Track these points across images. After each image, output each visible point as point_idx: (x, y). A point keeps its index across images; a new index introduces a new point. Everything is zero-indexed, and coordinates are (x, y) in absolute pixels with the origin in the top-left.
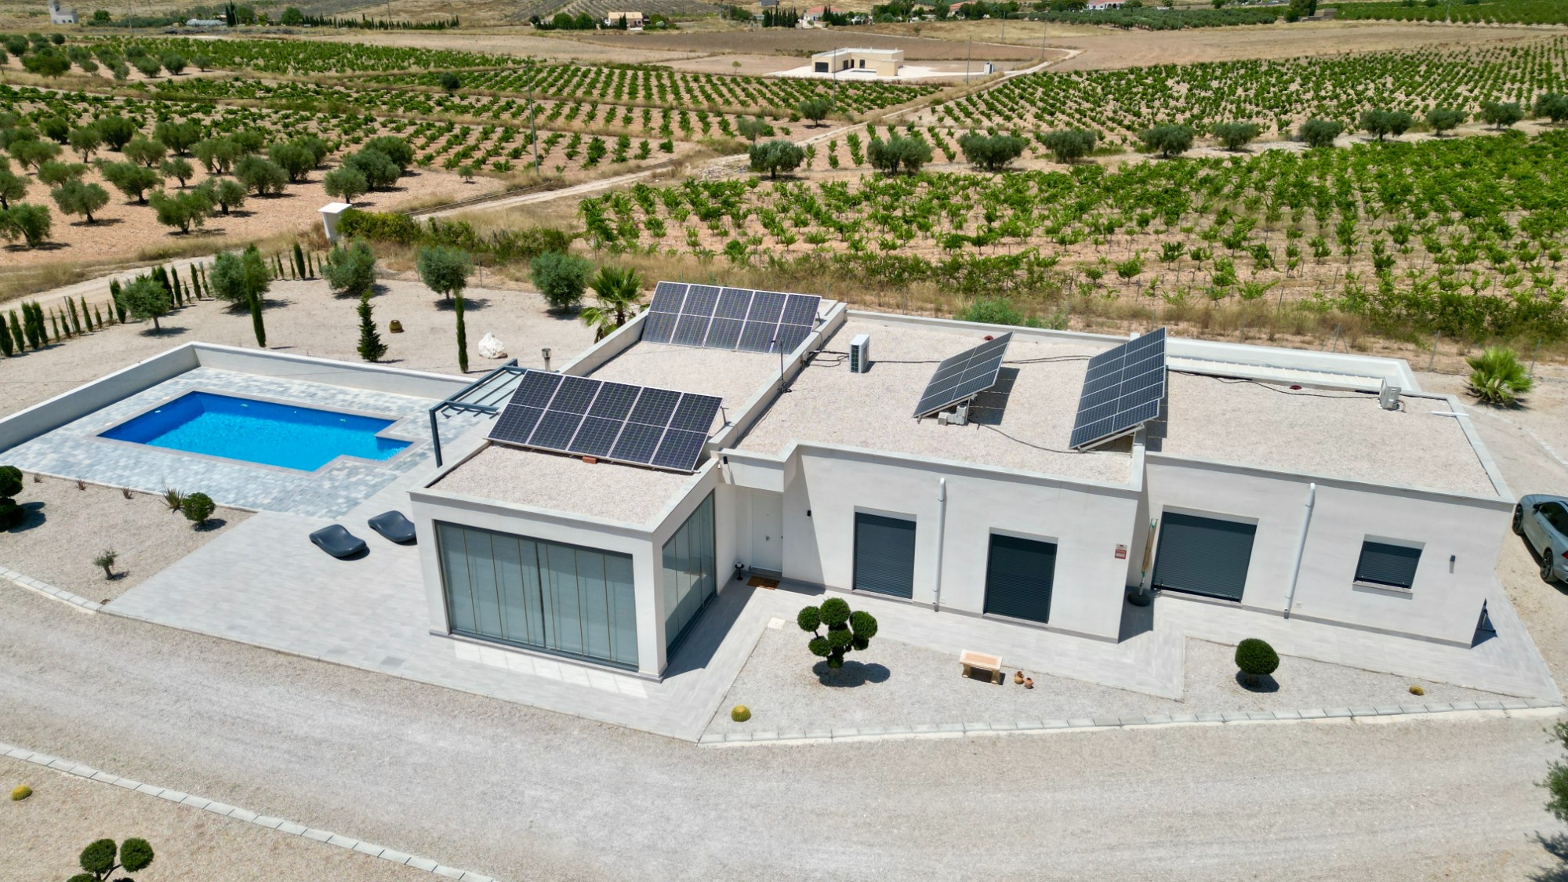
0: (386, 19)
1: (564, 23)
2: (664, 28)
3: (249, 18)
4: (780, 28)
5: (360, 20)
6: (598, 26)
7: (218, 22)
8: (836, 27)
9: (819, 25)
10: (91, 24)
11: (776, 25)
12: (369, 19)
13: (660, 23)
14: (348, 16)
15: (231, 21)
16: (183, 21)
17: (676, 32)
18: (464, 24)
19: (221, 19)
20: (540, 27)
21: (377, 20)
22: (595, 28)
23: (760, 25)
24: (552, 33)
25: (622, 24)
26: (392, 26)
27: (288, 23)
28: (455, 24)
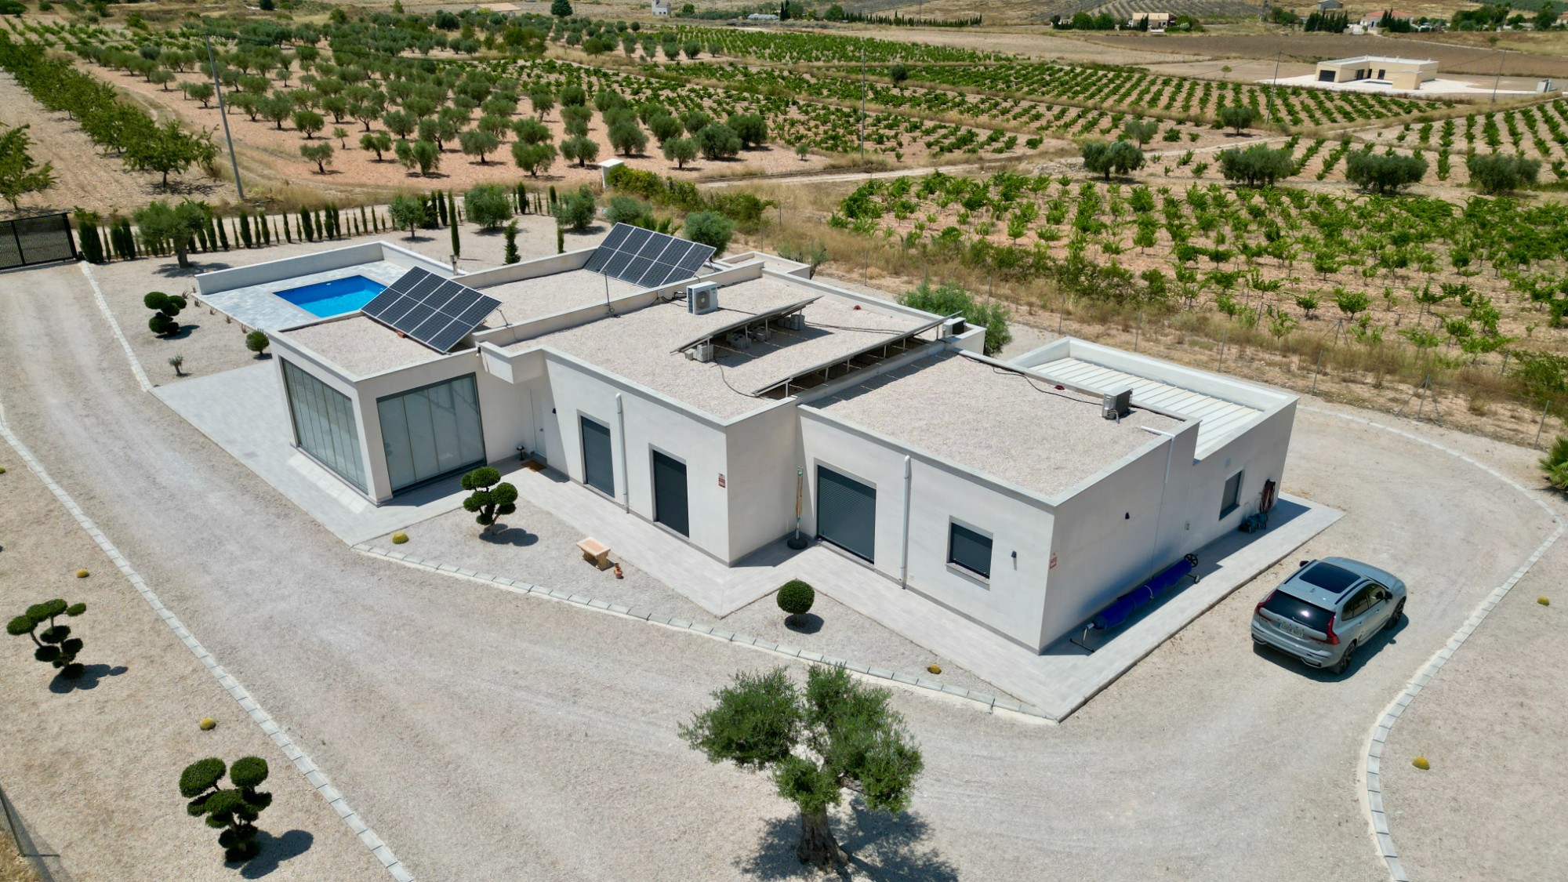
0: (916, 17)
1: (1084, 23)
2: (1187, 30)
3: (799, 15)
4: (1323, 33)
5: (892, 17)
6: (1117, 27)
7: (773, 16)
8: (1393, 34)
9: (1374, 32)
10: (678, 15)
11: (1319, 29)
12: (900, 16)
13: (1185, 25)
14: (883, 15)
15: (784, 16)
16: (746, 13)
17: (1200, 34)
18: (985, 22)
19: (777, 14)
20: (1057, 26)
21: (907, 17)
22: (1113, 28)
23: (1302, 29)
24: (1067, 33)
25: (1143, 25)
26: (919, 23)
27: (829, 19)
28: (977, 22)
